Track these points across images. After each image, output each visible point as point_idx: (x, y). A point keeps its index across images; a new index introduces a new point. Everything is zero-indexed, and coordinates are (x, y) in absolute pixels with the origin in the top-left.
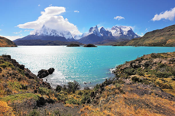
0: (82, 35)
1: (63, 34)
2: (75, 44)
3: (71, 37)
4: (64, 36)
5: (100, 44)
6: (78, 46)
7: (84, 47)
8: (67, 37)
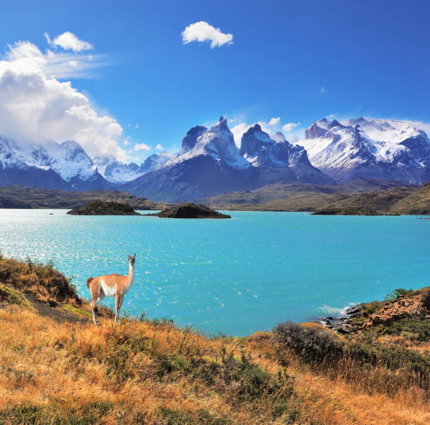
0: (148, 162)
1: (45, 158)
2: (111, 205)
3: (88, 172)
4: (54, 166)
5: (242, 201)
6: (127, 210)
7: (160, 215)
8: (66, 169)
